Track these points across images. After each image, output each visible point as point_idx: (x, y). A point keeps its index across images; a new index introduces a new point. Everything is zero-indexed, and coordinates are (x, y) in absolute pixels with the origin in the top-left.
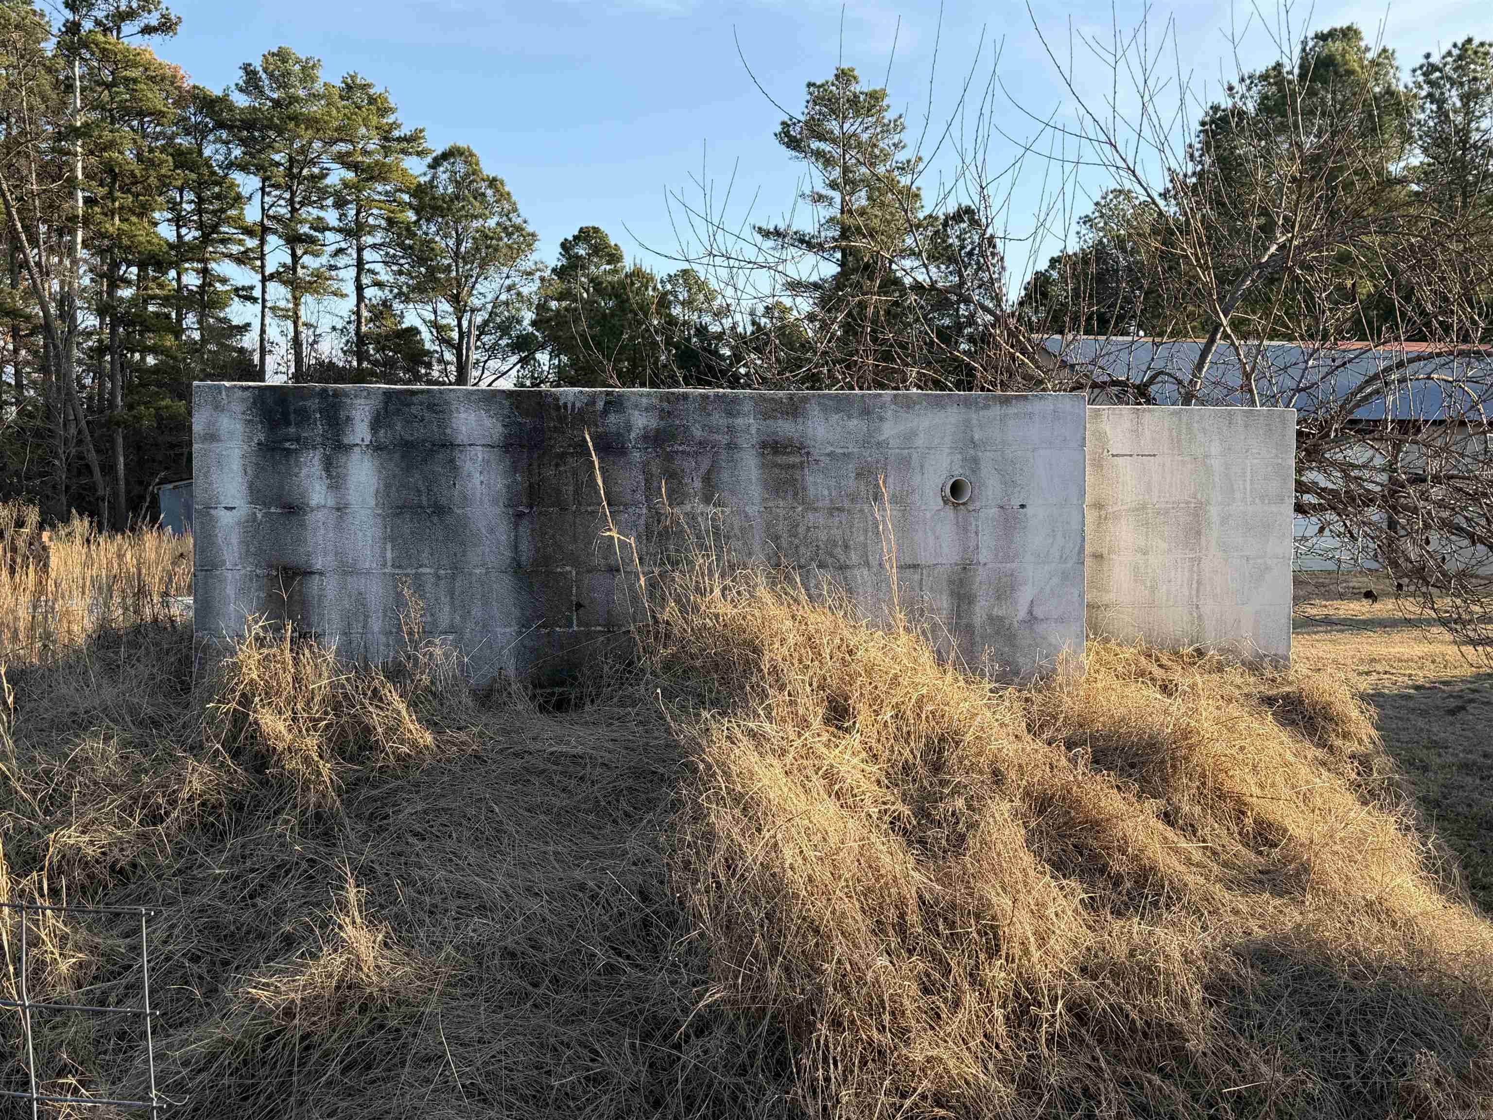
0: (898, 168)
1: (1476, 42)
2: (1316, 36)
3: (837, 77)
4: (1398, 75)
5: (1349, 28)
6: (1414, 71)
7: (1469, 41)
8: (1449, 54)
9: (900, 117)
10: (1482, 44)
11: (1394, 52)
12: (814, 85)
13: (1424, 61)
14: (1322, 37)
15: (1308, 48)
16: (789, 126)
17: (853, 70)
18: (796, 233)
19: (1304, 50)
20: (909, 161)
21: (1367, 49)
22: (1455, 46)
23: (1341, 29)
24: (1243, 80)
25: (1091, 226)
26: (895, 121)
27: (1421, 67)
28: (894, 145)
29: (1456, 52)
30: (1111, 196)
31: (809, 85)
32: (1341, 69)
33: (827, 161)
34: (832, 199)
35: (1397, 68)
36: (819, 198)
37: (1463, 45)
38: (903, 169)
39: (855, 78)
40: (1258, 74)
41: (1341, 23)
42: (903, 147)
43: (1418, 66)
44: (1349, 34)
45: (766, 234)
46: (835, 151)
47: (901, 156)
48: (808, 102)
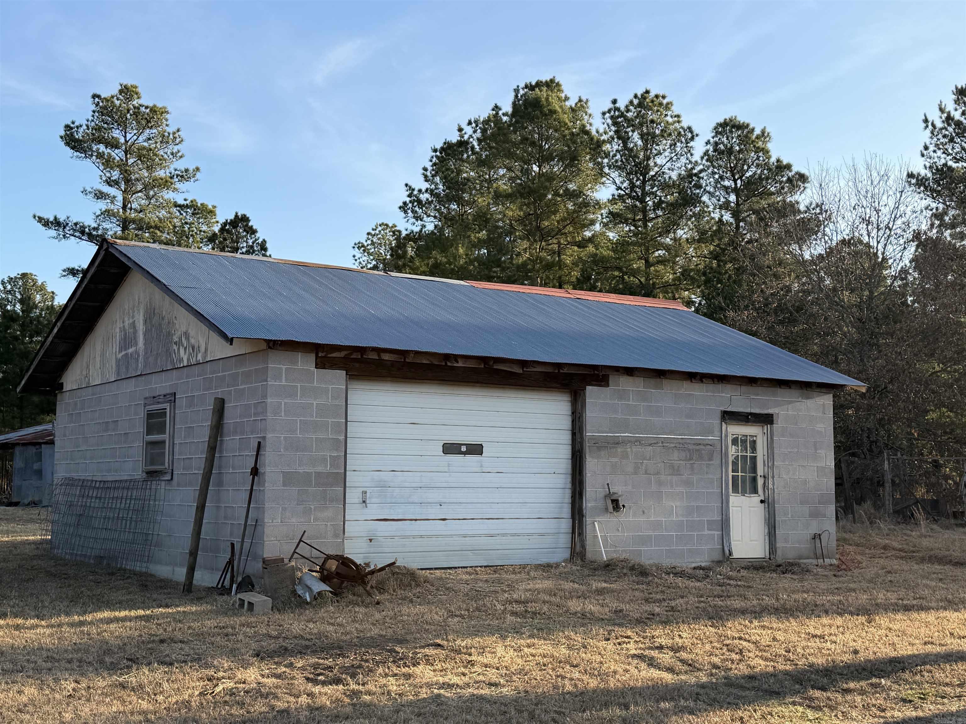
0: (177, 176)
1: (652, 94)
2: (526, 87)
3: (121, 92)
4: (591, 121)
5: (552, 81)
6: (604, 114)
7: (647, 92)
8: (631, 102)
9: (178, 131)
10: (657, 96)
11: (587, 100)
12: (99, 96)
13: (612, 106)
14: (530, 87)
15: (519, 95)
16: (72, 128)
17: (136, 87)
18: (76, 224)
19: (516, 96)
20: (187, 170)
21: (567, 99)
22: (636, 96)
23: (546, 82)
24: (470, 123)
25: (364, 251)
26: (174, 133)
27: (609, 111)
28: (172, 154)
29: (636, 102)
30: (380, 228)
31: (94, 96)
32: (545, 109)
33: (108, 163)
34: (114, 197)
35: (590, 115)
36: (100, 195)
37: (642, 95)
38: (182, 176)
39: (137, 94)
40: (482, 120)
41: (545, 78)
42: (181, 157)
43: (606, 110)
44: (552, 85)
45: (46, 223)
46: (117, 154)
47: (180, 165)
48: (94, 112)
